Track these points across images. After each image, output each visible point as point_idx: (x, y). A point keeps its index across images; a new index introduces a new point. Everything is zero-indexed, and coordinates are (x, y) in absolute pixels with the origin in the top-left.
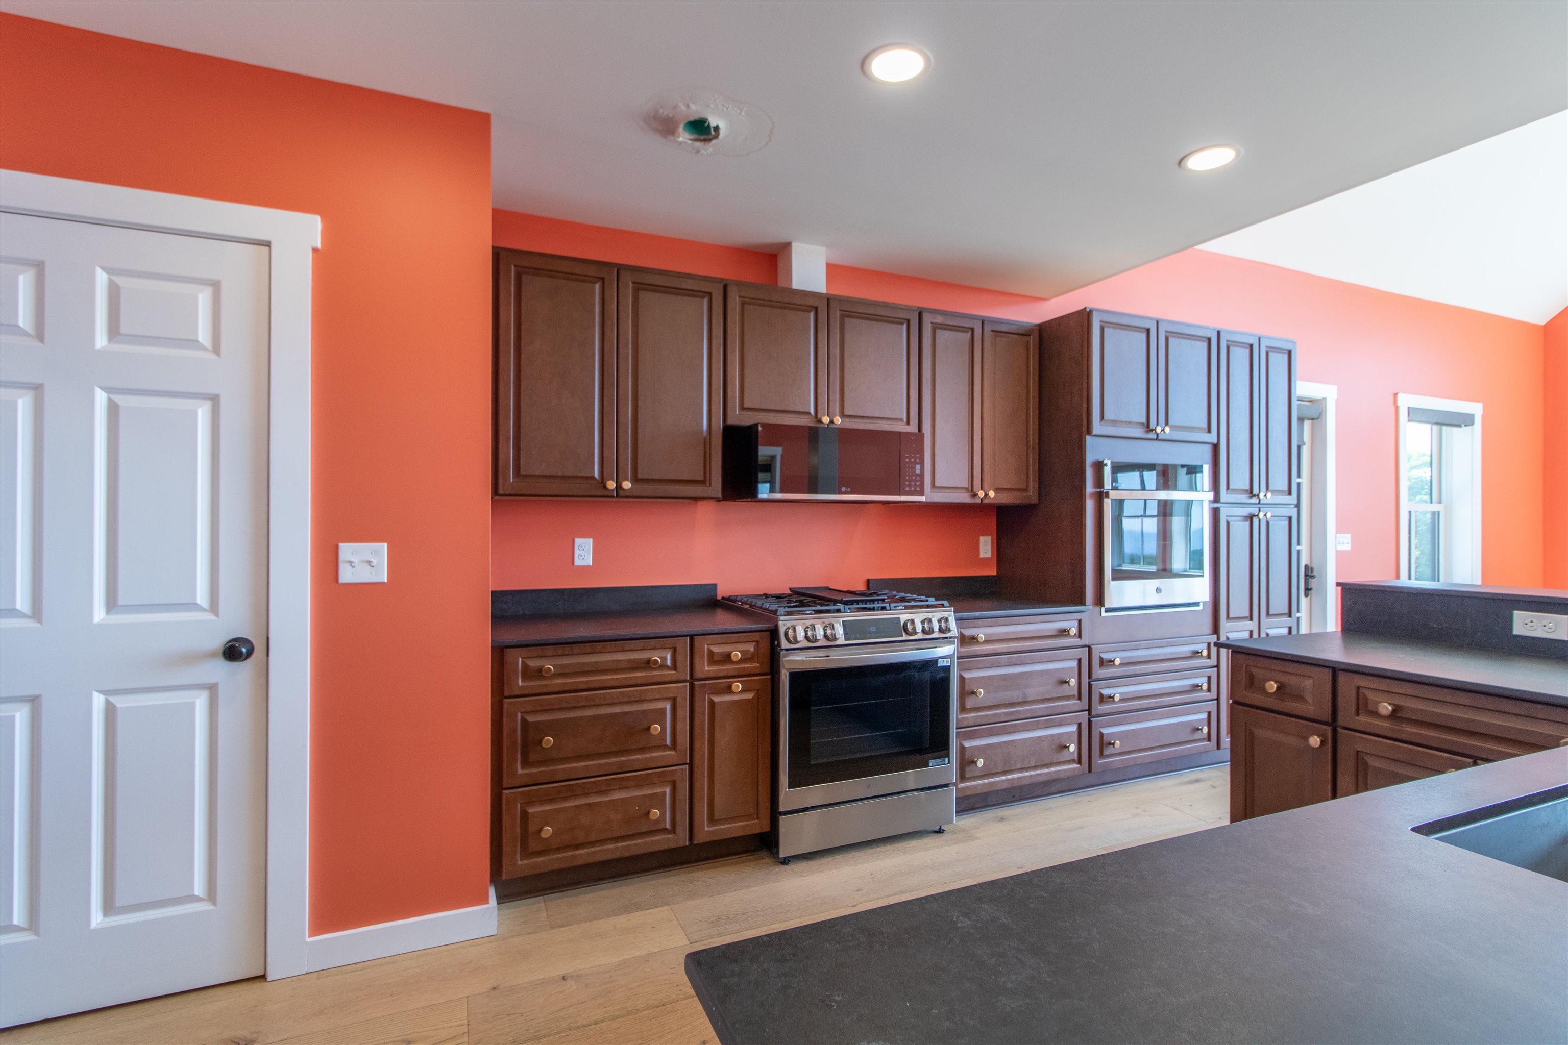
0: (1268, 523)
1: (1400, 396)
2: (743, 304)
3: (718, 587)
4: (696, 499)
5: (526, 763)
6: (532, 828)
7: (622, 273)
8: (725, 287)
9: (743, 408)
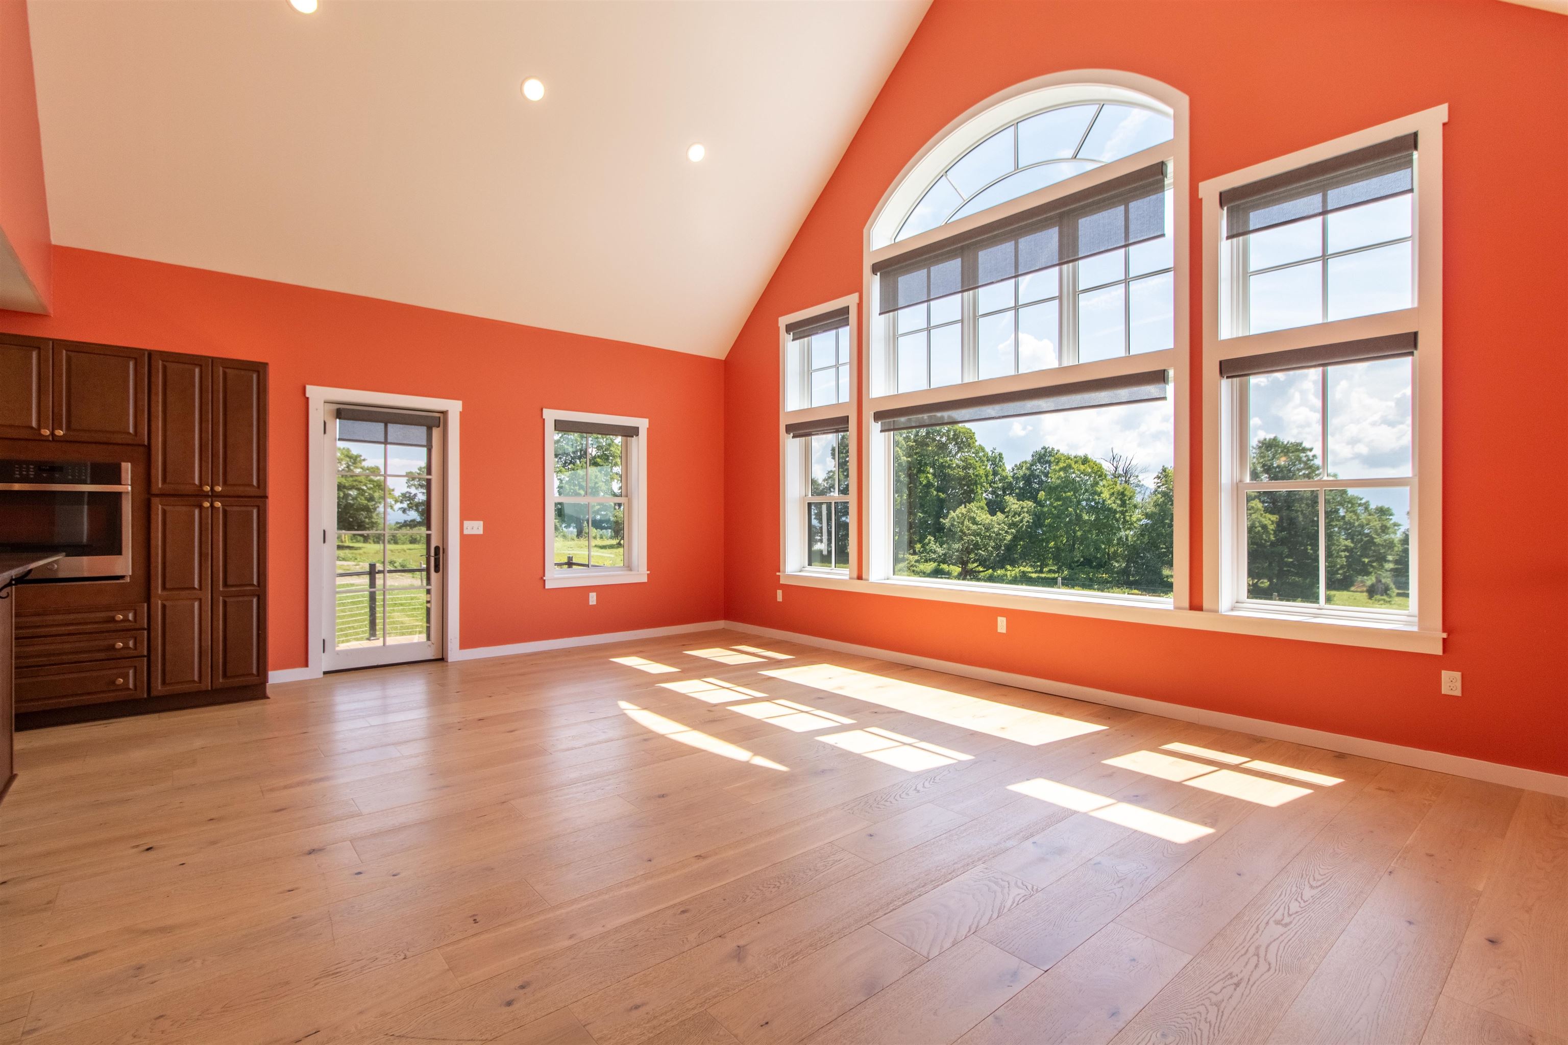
1: (546, 411)
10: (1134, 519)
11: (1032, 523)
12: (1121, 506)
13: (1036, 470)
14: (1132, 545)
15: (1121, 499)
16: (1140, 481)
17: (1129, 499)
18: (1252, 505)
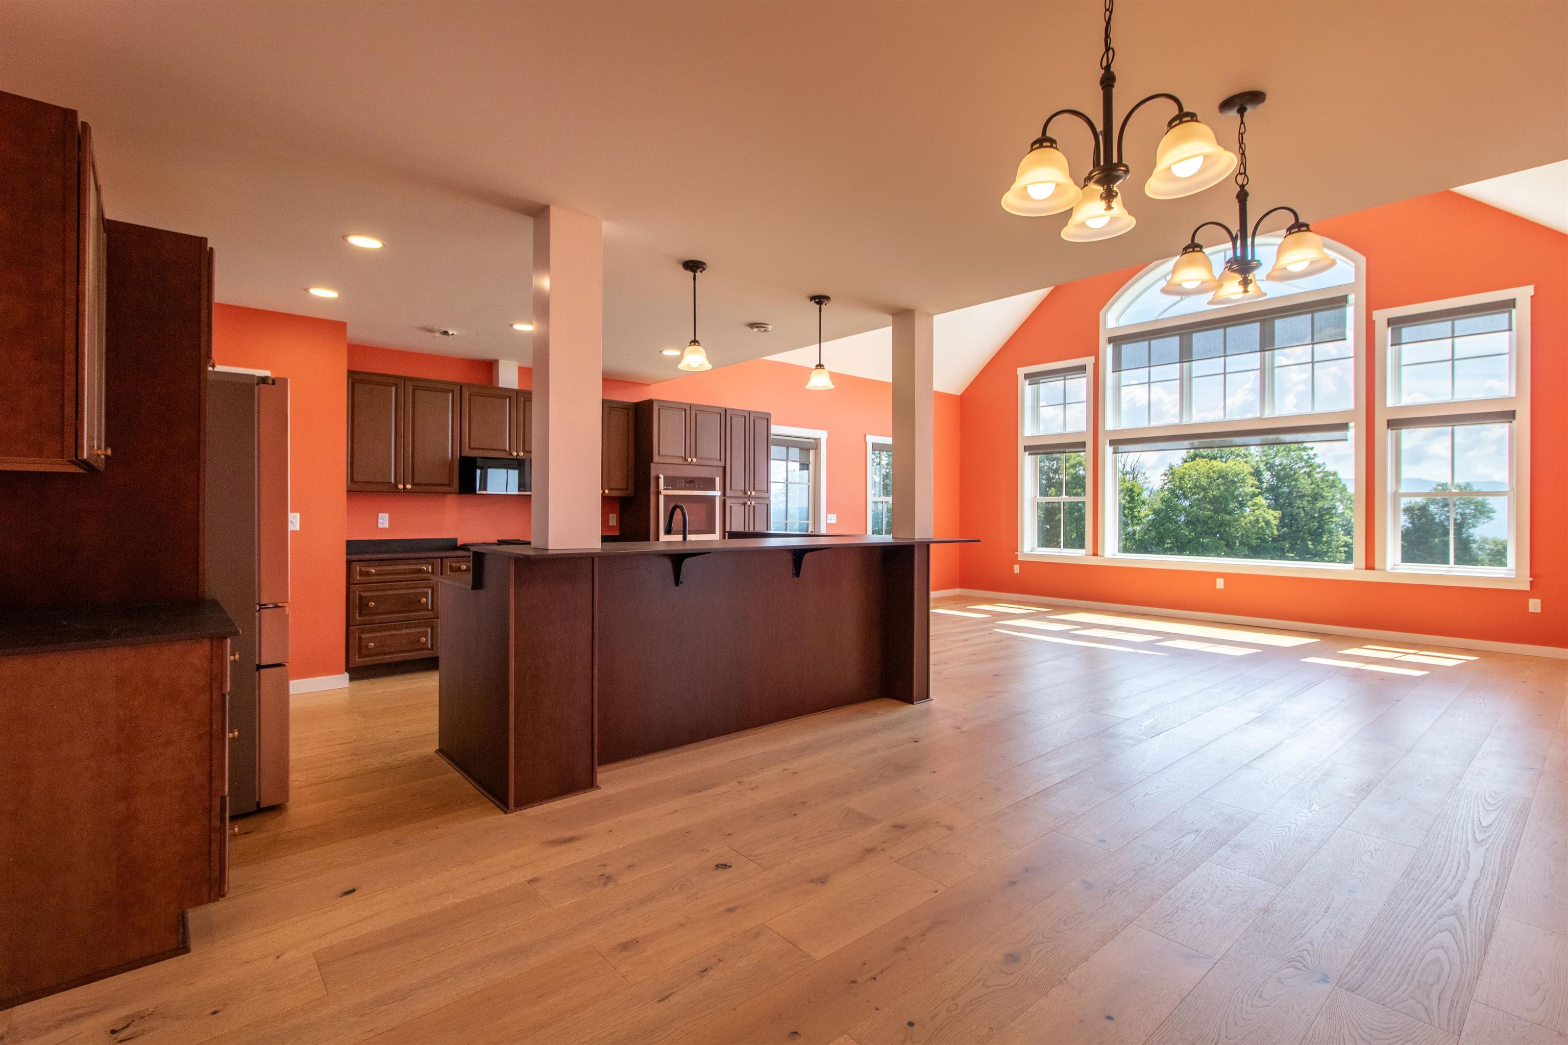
0: (754, 507)
1: (868, 437)
2: (470, 396)
3: (458, 540)
4: (446, 493)
5: (361, 614)
6: (363, 644)
7: (407, 382)
8: (461, 387)
9: (470, 448)
10: (1142, 515)
11: (1043, 518)
12: (1129, 502)
13: (1044, 467)
14: (1139, 540)
15: (1129, 496)
16: (1146, 478)
17: (1138, 495)
18: (1256, 501)
